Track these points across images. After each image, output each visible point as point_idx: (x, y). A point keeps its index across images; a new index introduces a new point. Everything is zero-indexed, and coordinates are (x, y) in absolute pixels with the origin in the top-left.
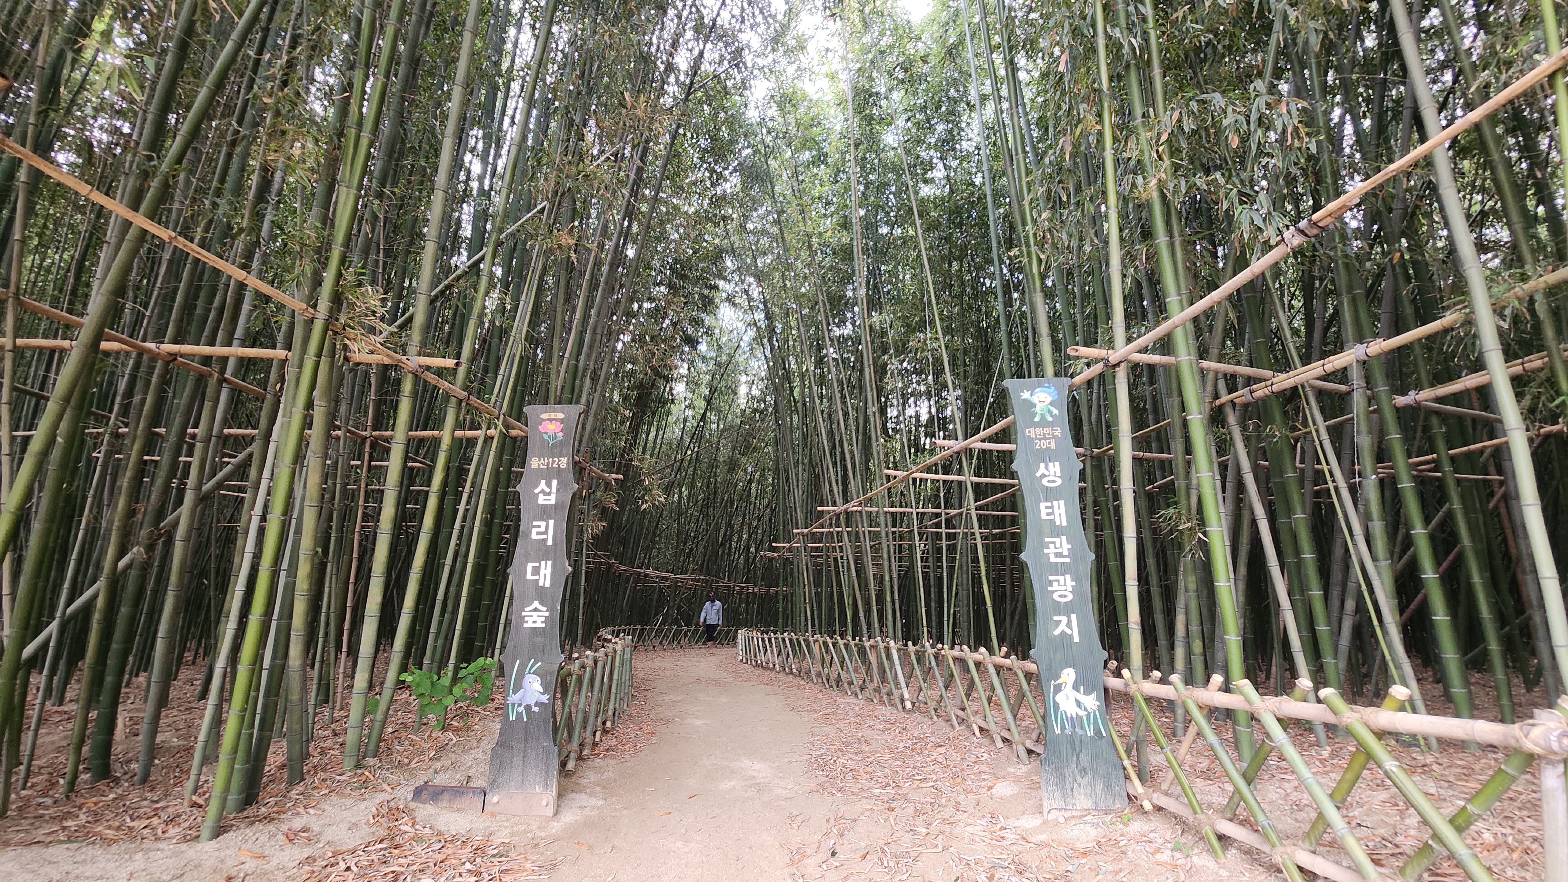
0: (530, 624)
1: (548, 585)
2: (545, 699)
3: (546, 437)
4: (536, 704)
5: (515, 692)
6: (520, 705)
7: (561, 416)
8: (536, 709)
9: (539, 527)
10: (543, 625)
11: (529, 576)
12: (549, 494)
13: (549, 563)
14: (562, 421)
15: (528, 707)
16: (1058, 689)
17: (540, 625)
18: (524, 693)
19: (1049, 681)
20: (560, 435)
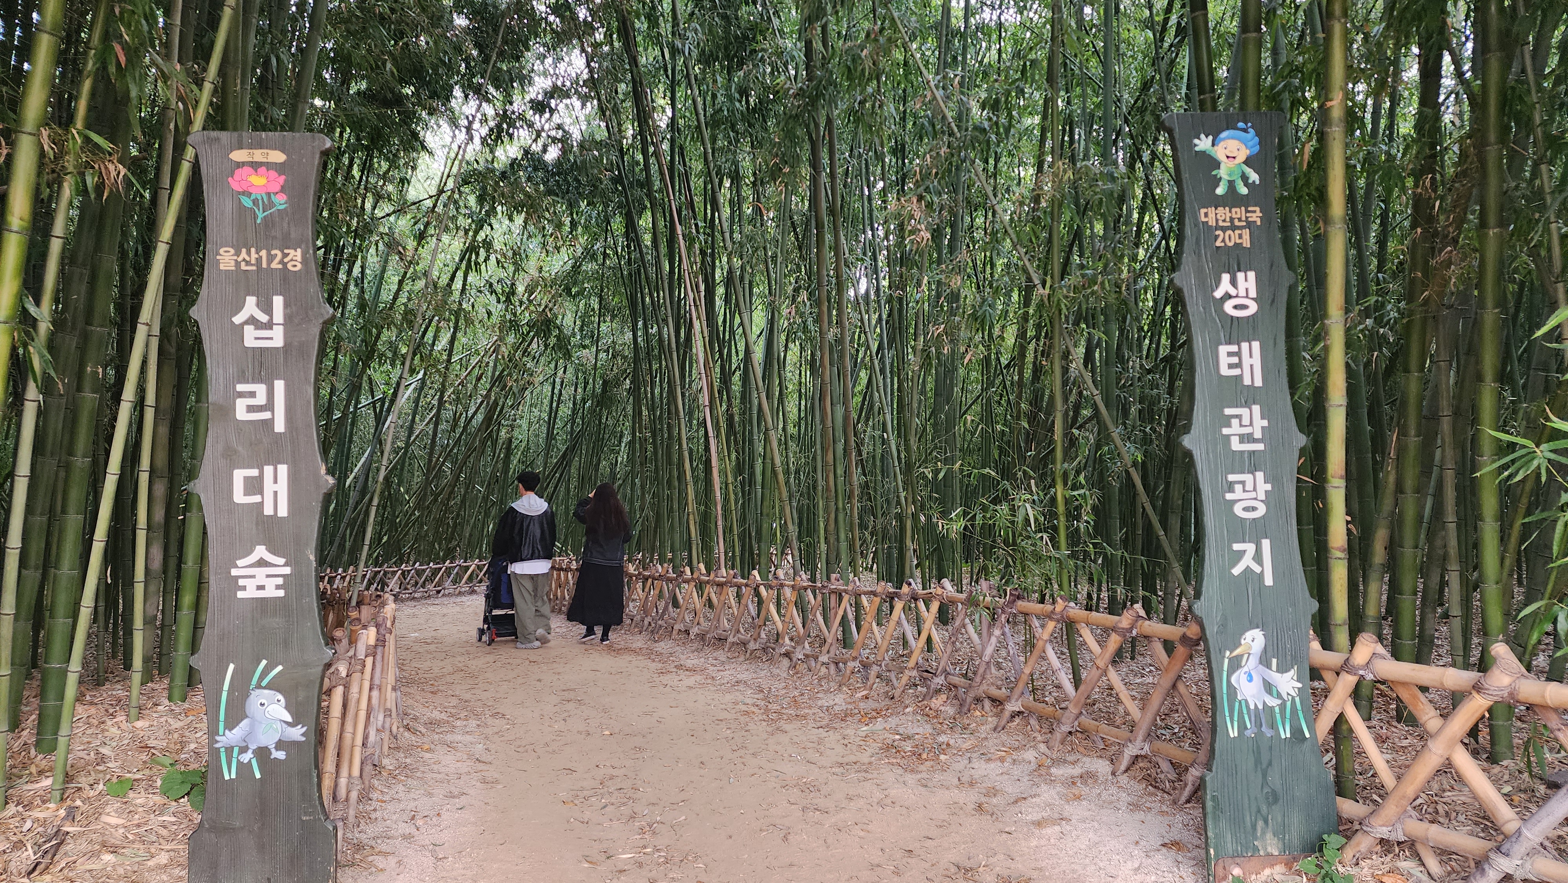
0: (249, 592)
1: (283, 512)
2: (297, 733)
3: (247, 202)
4: (280, 745)
5: (230, 725)
6: (243, 750)
7: (277, 157)
8: (281, 755)
9: (252, 394)
10: (281, 593)
11: (239, 497)
12: (269, 326)
13: (283, 469)
14: (280, 168)
16: (1236, 664)
17: (272, 592)
18: (252, 726)
19: (1221, 652)
20: (281, 201)
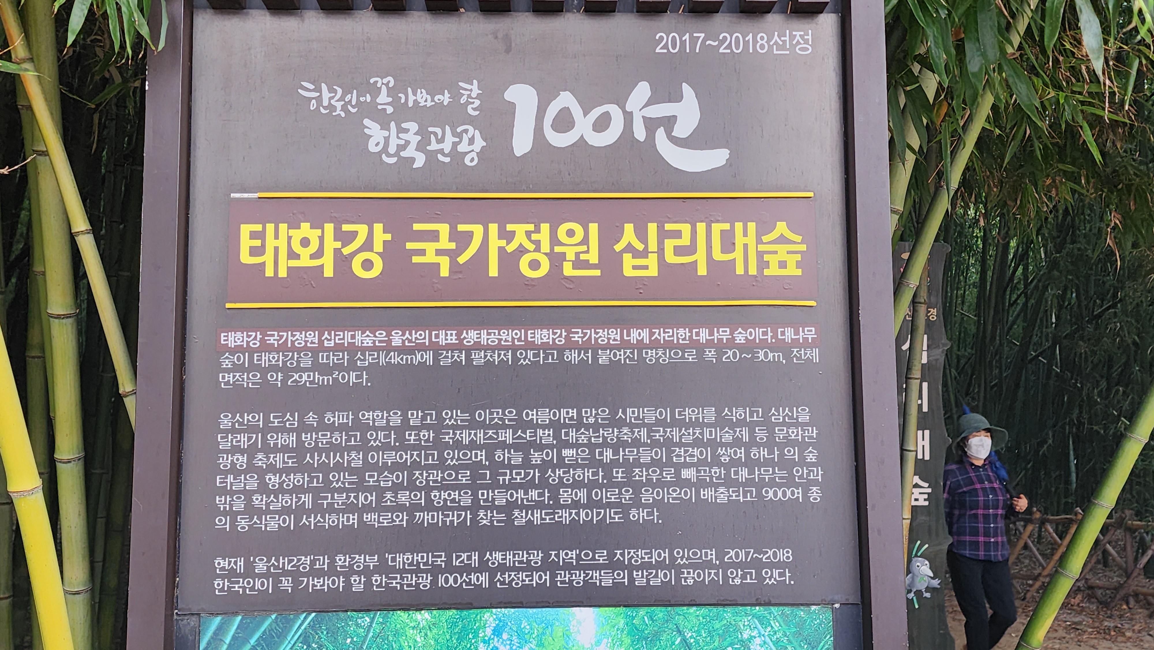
1: (927, 457)
2: (936, 583)
4: (928, 589)
8: (928, 595)
10: (926, 503)
13: (927, 433)
15: (919, 593)
17: (923, 502)
18: (914, 578)
